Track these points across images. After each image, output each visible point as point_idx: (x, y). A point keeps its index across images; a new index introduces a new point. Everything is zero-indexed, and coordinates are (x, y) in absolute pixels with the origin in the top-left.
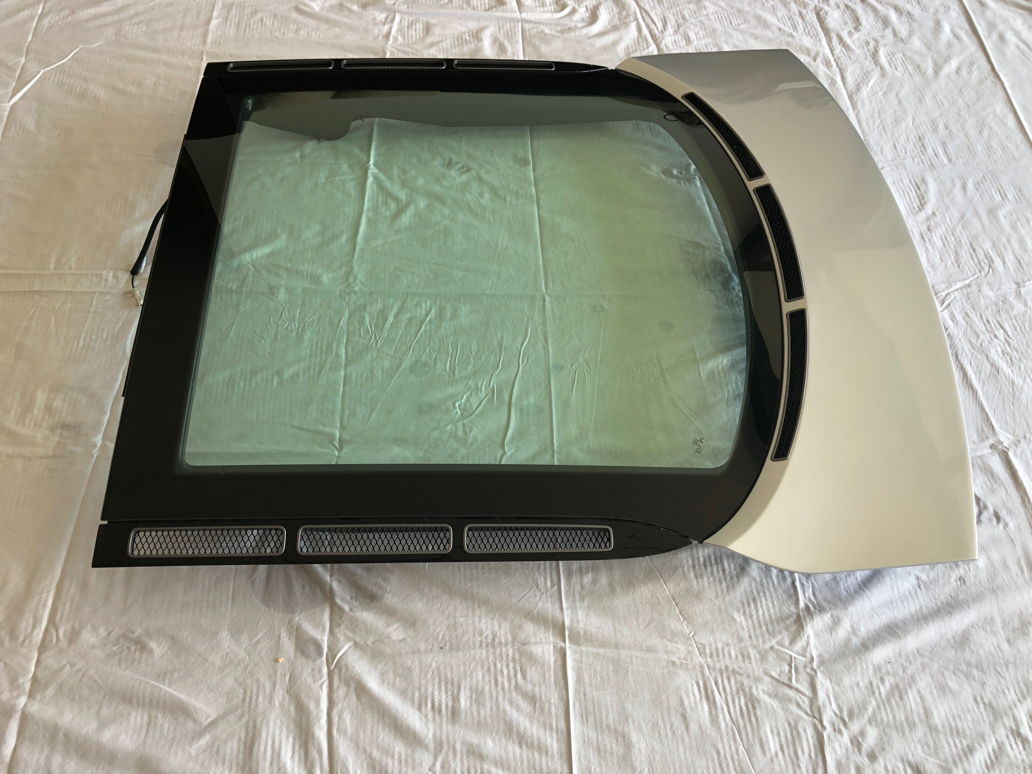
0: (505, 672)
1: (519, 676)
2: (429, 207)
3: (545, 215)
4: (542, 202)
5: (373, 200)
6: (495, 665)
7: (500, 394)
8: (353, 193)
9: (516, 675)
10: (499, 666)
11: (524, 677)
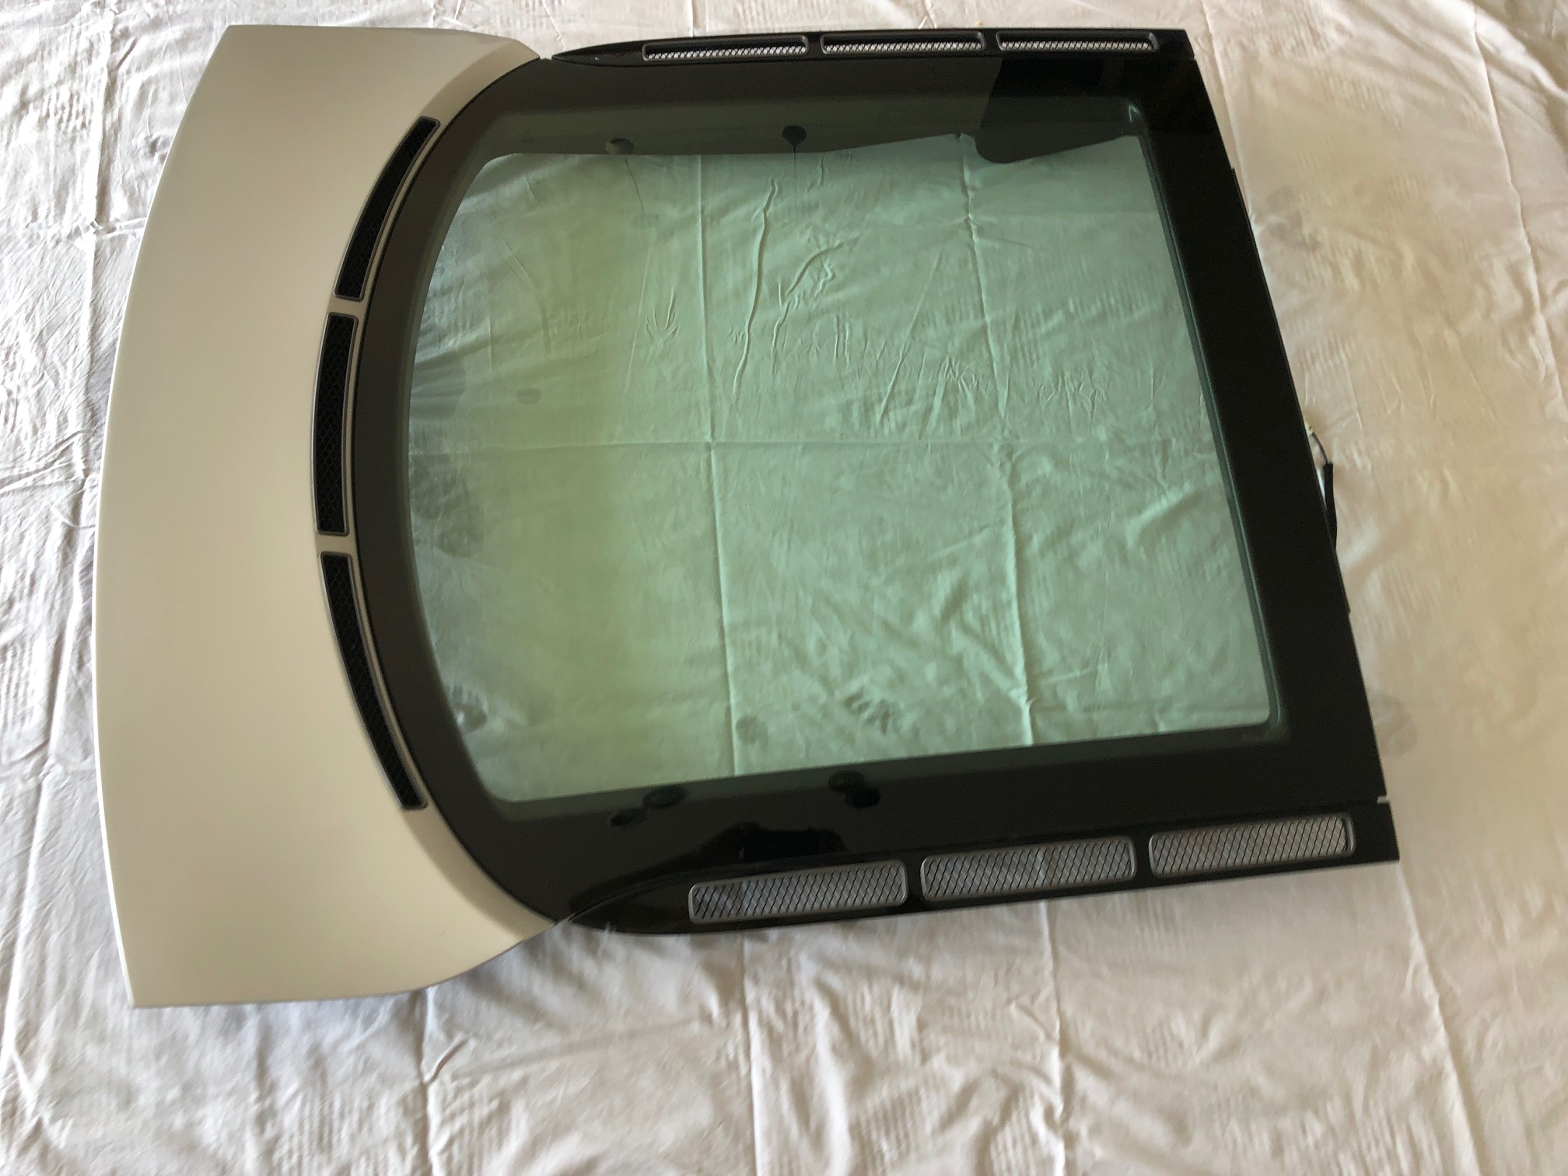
0: (754, 13)
1: (740, 10)
2: (909, 617)
3: (709, 604)
4: (716, 634)
5: (1006, 628)
6: (765, 18)
7: (773, 292)
8: (1041, 641)
9: (744, 11)
10: (761, 18)
11: (735, 10)
